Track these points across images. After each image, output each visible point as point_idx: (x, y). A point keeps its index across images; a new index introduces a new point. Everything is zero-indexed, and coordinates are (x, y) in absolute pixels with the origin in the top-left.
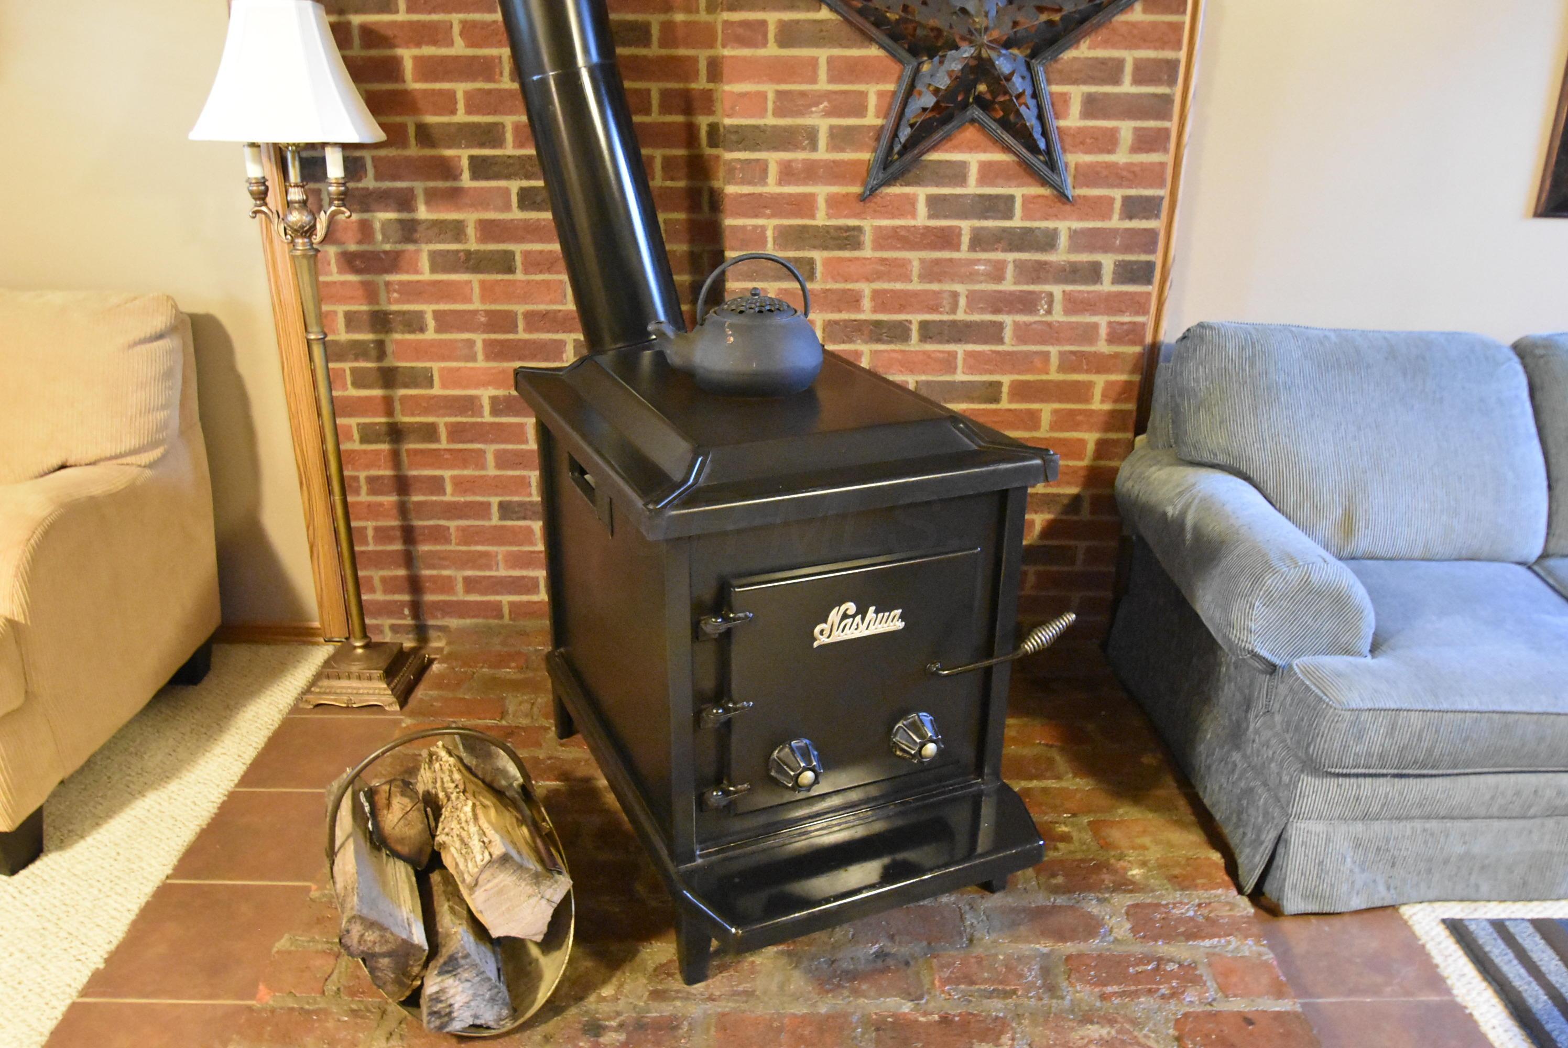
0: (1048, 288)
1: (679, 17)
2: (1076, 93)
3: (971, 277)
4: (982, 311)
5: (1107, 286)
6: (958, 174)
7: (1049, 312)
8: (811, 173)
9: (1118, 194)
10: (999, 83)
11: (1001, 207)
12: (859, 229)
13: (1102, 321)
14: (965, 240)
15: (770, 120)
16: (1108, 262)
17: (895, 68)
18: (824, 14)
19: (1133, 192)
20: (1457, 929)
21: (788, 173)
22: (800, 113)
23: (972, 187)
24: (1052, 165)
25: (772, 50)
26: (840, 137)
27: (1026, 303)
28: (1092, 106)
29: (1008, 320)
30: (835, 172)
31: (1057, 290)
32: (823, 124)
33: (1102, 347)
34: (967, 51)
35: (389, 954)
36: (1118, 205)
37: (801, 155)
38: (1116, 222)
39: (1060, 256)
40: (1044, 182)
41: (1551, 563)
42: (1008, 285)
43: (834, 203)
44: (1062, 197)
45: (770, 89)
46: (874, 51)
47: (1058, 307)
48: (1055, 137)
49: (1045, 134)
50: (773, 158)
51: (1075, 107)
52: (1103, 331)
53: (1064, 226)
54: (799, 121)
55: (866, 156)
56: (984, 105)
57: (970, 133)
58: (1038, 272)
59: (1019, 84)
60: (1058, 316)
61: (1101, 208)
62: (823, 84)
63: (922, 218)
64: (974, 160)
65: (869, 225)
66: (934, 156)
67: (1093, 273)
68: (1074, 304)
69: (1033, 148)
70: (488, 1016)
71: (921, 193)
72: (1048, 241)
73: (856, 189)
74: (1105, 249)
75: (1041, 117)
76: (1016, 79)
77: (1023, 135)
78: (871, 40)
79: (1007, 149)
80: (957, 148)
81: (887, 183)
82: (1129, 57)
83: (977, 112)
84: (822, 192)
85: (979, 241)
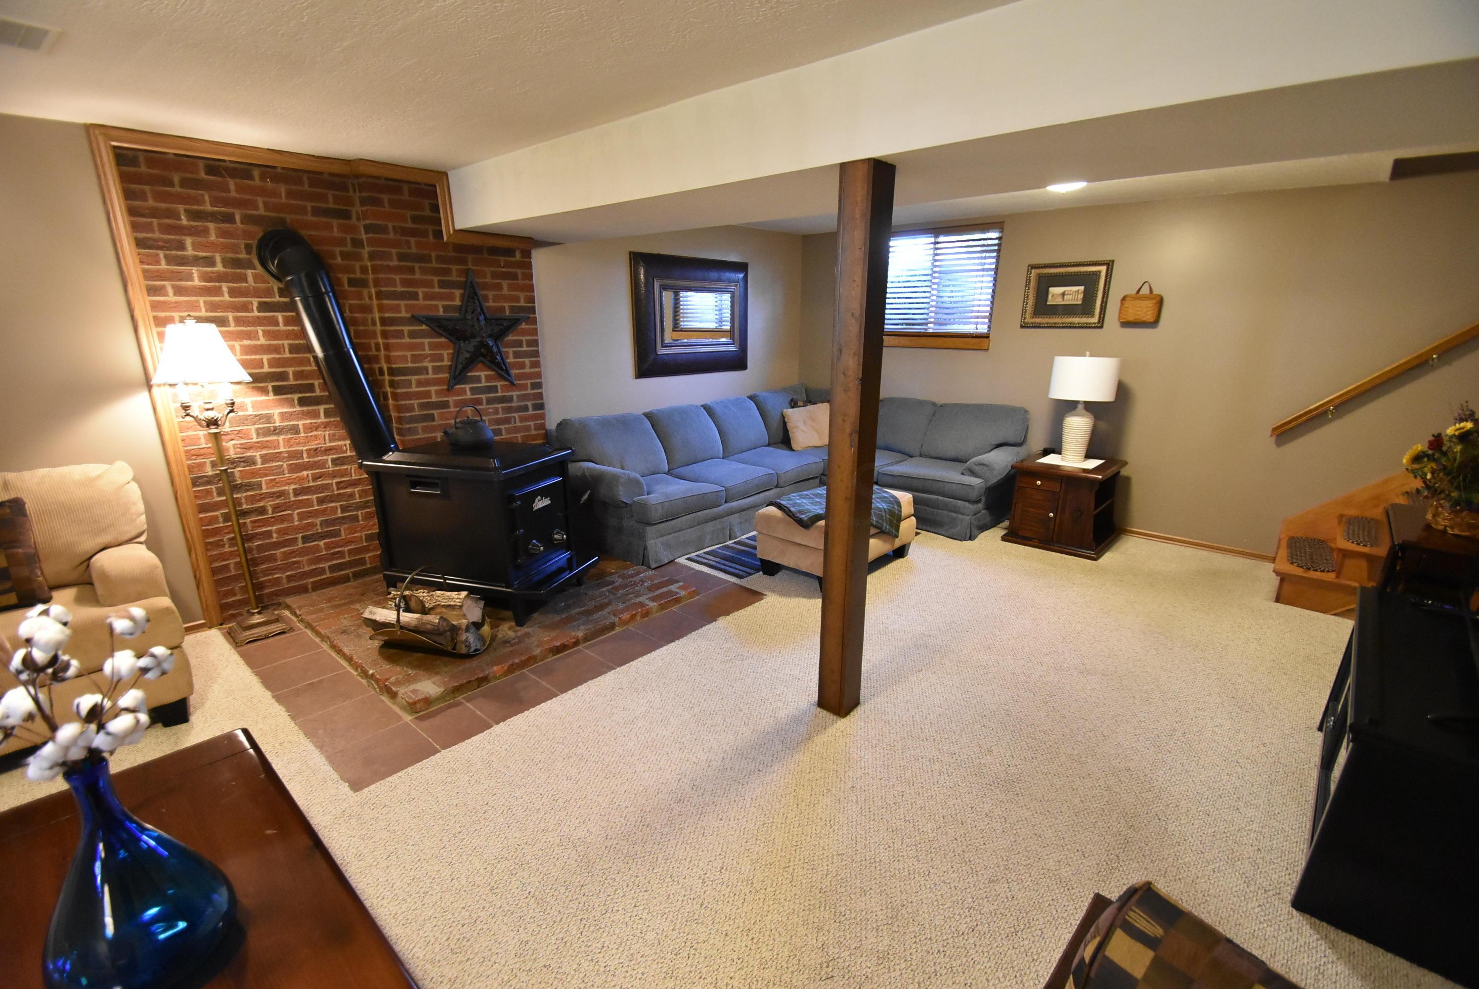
0: (513, 415)
1: (361, 328)
2: (511, 351)
3: (488, 414)
4: (494, 425)
5: (531, 412)
6: (478, 379)
7: (515, 423)
8: (427, 383)
9: (529, 382)
10: (489, 348)
11: (494, 389)
12: (448, 401)
13: (532, 423)
14: (484, 401)
15: (410, 365)
16: (530, 404)
17: (451, 345)
18: (424, 327)
19: (532, 381)
21: (420, 383)
22: (421, 362)
23: (484, 384)
24: (508, 373)
25: (407, 340)
26: (437, 370)
27: (507, 421)
28: (517, 355)
29: (502, 427)
30: (436, 382)
31: (516, 415)
32: (430, 366)
33: (533, 432)
34: (478, 339)
35: (449, 630)
36: (529, 386)
37: (423, 377)
38: (529, 391)
39: (514, 404)
40: (506, 380)
41: (671, 472)
42: (501, 416)
43: (438, 393)
44: (512, 384)
45: (409, 354)
46: (443, 340)
47: (517, 420)
48: (508, 365)
49: (504, 365)
50: (414, 378)
51: (511, 356)
52: (533, 427)
53: (515, 394)
54: (420, 365)
55: (446, 375)
56: (484, 356)
57: (480, 365)
58: (509, 410)
59: (495, 350)
60: (518, 424)
61: (524, 387)
62: (427, 351)
63: (469, 395)
64: (483, 374)
65: (451, 399)
66: (469, 374)
67: (526, 408)
68: (522, 419)
69: (502, 369)
70: (478, 647)
71: (467, 387)
72: (510, 399)
73: (445, 387)
74: (528, 400)
75: (502, 359)
76: (494, 347)
77: (498, 365)
78: (441, 335)
79: (493, 370)
80: (476, 371)
81: (456, 385)
82: (524, 339)
83: (481, 358)
84: (433, 389)
85: (489, 401)
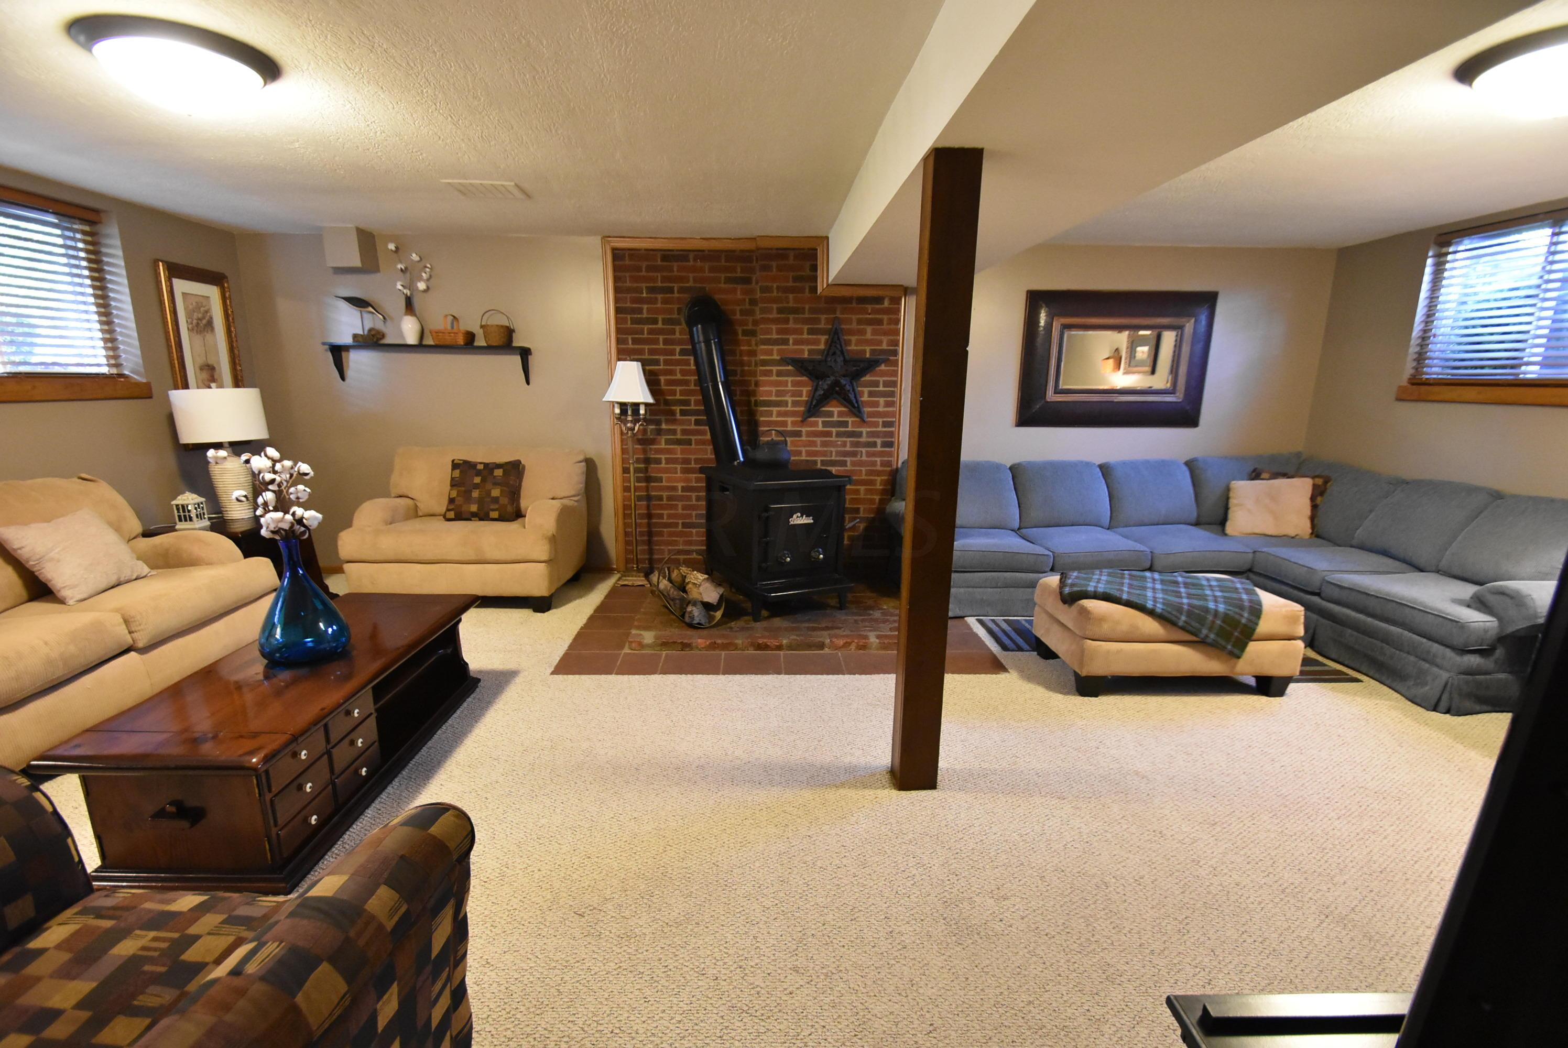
0: (860, 449)
1: (746, 368)
2: (866, 390)
3: (837, 446)
4: (841, 456)
5: (879, 448)
6: (830, 414)
7: (861, 457)
8: (786, 414)
9: (880, 420)
10: (843, 387)
11: (845, 424)
12: (801, 431)
13: (878, 459)
14: (834, 434)
15: (774, 398)
16: (879, 441)
17: (811, 382)
18: (790, 368)
19: (885, 419)
20: (980, 622)
21: (779, 414)
22: (784, 396)
23: (835, 418)
24: (860, 411)
25: (774, 378)
26: (795, 403)
27: (854, 454)
28: (871, 394)
29: (848, 459)
30: (793, 414)
31: (864, 450)
32: (790, 399)
33: (879, 468)
34: (832, 378)
35: (679, 599)
36: (881, 423)
37: (783, 409)
38: (880, 429)
39: (864, 439)
40: (857, 417)
42: (848, 449)
43: (794, 423)
44: (863, 421)
45: (774, 389)
46: (804, 378)
47: (864, 455)
48: (860, 403)
49: (857, 402)
50: (775, 410)
51: (866, 395)
52: (879, 463)
53: (864, 430)
54: (783, 398)
55: (802, 409)
56: (837, 393)
57: (834, 402)
58: (857, 444)
59: (848, 387)
60: (864, 458)
61: (876, 424)
62: (790, 388)
63: (820, 428)
64: (836, 410)
65: (804, 430)
66: (824, 409)
67: (874, 444)
68: (869, 454)
69: (854, 407)
70: (703, 622)
71: (820, 420)
72: (860, 435)
73: (799, 419)
74: (878, 437)
75: (855, 397)
76: (847, 386)
77: (850, 402)
78: (803, 375)
79: (845, 406)
80: (831, 407)
81: (810, 417)
82: (881, 379)
83: (836, 396)
84: (790, 420)
85: (839, 435)
